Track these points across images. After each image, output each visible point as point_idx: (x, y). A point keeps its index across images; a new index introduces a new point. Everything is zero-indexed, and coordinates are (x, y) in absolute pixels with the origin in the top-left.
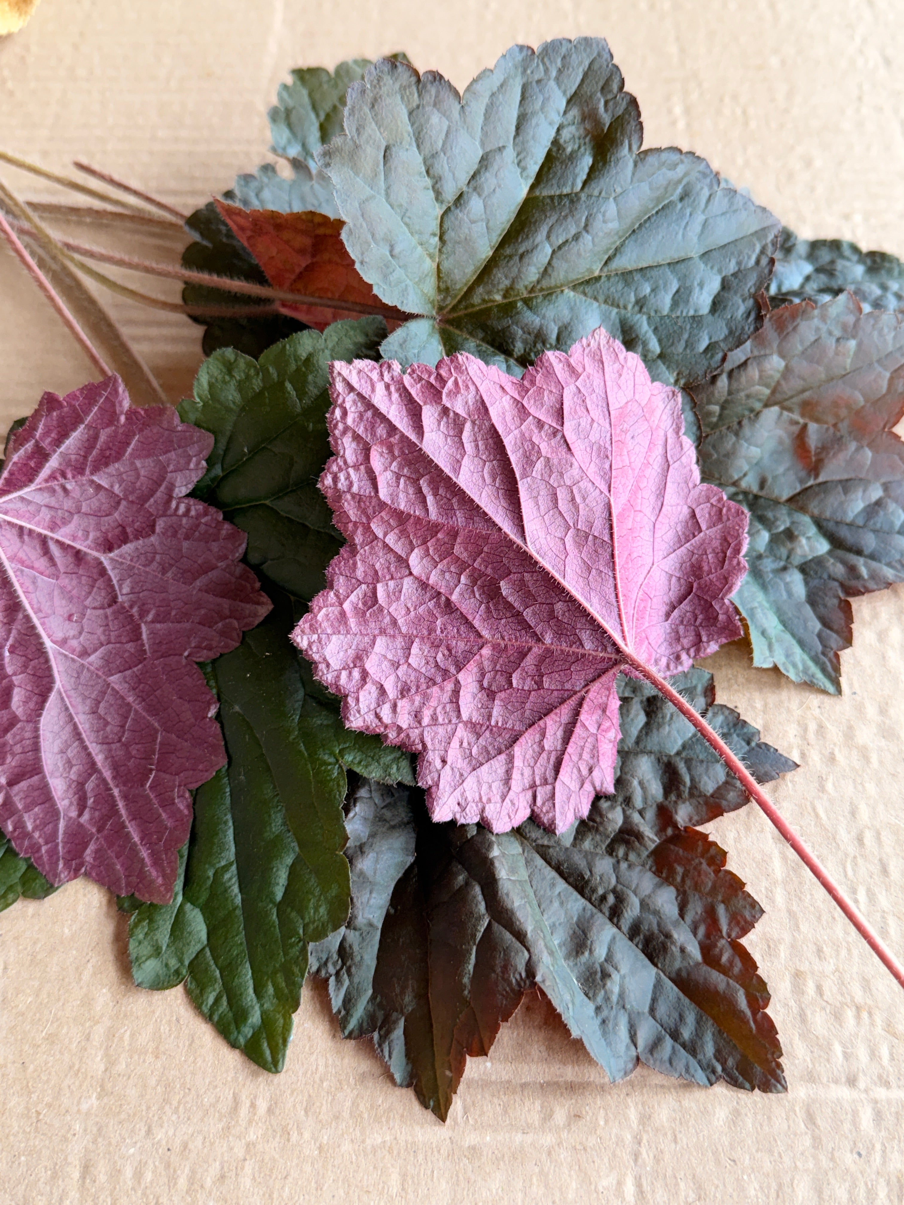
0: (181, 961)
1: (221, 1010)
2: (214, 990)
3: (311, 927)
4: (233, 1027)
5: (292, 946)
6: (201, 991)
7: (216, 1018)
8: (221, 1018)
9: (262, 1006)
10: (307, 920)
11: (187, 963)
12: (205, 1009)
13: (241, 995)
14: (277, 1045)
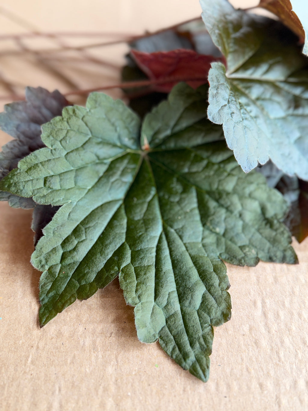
0: (155, 331)
1: (176, 353)
2: (172, 344)
3: (214, 320)
4: (183, 360)
5: (206, 328)
6: (166, 345)
7: (174, 357)
8: (177, 357)
9: (194, 352)
10: (212, 317)
11: (158, 332)
12: (169, 353)
13: (185, 346)
14: (205, 369)
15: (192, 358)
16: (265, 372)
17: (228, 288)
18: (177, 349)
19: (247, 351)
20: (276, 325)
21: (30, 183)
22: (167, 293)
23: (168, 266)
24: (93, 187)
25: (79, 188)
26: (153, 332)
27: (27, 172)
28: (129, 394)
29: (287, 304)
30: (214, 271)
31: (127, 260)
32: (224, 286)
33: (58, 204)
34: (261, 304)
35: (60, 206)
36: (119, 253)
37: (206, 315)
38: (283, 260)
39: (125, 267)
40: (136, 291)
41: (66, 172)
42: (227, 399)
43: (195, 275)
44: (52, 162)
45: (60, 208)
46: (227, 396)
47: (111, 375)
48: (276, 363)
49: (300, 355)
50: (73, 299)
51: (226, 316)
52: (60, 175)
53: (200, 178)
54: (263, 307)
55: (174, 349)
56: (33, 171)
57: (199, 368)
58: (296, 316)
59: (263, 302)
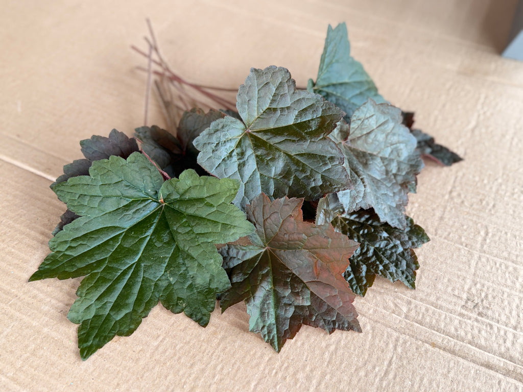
15: (88, 344)
16: (127, 379)
17: (145, 317)
18: (85, 335)
19: (128, 361)
20: (159, 356)
21: (70, 194)
22: (105, 301)
24: (110, 213)
25: (100, 210)
26: (80, 318)
27: (71, 186)
28: (45, 348)
29: (178, 348)
30: (147, 303)
31: (100, 270)
32: (144, 315)
33: (79, 215)
34: (161, 339)
35: (80, 216)
37: (118, 326)
38: (198, 320)
39: (95, 273)
40: (88, 290)
41: (96, 196)
42: (93, 381)
44: (90, 186)
45: (80, 218)
46: (94, 379)
47: (43, 334)
48: (138, 378)
49: (156, 382)
51: (129, 333)
52: (91, 196)
53: (180, 238)
54: (161, 341)
56: (75, 187)
57: (86, 351)
58: (176, 358)
59: (164, 339)
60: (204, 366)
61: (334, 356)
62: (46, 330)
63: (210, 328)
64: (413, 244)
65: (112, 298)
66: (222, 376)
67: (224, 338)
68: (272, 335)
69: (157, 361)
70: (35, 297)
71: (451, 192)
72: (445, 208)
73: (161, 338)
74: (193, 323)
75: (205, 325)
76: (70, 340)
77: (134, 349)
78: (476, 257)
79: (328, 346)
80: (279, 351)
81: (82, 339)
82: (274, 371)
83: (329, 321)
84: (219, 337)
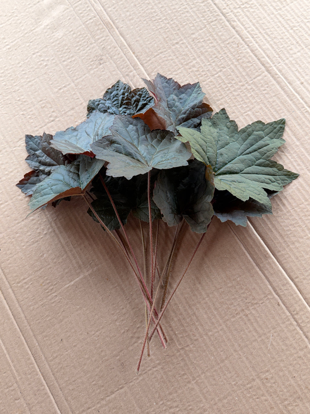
15: (280, 125)
17: (250, 125)
18: (280, 131)
23: (254, 147)
30: (245, 132)
31: (261, 160)
32: (250, 127)
36: (259, 165)
37: (263, 128)
38: (225, 113)
39: (264, 160)
40: (271, 151)
43: (251, 137)
50: (285, 170)
51: (259, 122)
55: (280, 132)
57: (282, 123)
59: (245, 113)
60: (233, 92)
61: (176, 70)
62: (298, 143)
63: (222, 107)
64: (99, 101)
65: (261, 143)
66: (228, 84)
67: (218, 100)
68: (197, 89)
69: (252, 104)
70: (299, 165)
71: (53, 121)
72: (65, 113)
73: (246, 114)
74: (228, 114)
75: (223, 110)
76: (288, 133)
77: (260, 114)
78: (77, 81)
79: (176, 75)
80: (198, 82)
81: (282, 129)
82: (205, 76)
83: (168, 84)
84: (219, 102)
